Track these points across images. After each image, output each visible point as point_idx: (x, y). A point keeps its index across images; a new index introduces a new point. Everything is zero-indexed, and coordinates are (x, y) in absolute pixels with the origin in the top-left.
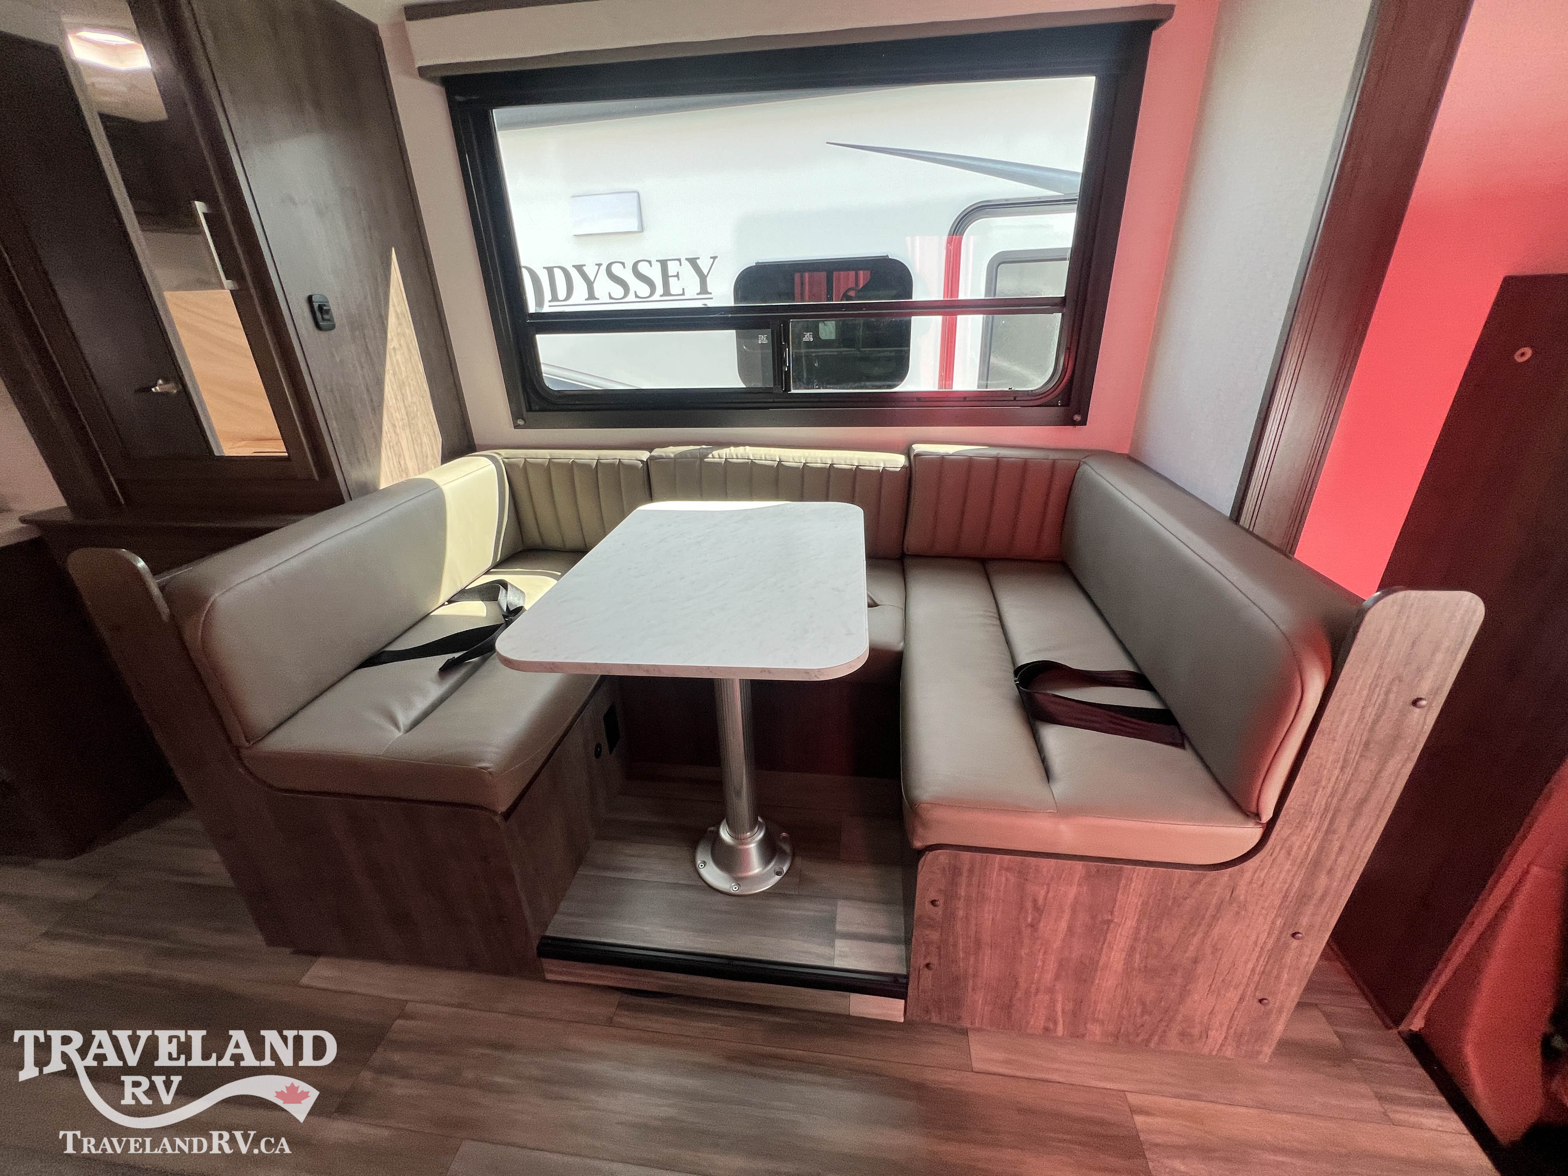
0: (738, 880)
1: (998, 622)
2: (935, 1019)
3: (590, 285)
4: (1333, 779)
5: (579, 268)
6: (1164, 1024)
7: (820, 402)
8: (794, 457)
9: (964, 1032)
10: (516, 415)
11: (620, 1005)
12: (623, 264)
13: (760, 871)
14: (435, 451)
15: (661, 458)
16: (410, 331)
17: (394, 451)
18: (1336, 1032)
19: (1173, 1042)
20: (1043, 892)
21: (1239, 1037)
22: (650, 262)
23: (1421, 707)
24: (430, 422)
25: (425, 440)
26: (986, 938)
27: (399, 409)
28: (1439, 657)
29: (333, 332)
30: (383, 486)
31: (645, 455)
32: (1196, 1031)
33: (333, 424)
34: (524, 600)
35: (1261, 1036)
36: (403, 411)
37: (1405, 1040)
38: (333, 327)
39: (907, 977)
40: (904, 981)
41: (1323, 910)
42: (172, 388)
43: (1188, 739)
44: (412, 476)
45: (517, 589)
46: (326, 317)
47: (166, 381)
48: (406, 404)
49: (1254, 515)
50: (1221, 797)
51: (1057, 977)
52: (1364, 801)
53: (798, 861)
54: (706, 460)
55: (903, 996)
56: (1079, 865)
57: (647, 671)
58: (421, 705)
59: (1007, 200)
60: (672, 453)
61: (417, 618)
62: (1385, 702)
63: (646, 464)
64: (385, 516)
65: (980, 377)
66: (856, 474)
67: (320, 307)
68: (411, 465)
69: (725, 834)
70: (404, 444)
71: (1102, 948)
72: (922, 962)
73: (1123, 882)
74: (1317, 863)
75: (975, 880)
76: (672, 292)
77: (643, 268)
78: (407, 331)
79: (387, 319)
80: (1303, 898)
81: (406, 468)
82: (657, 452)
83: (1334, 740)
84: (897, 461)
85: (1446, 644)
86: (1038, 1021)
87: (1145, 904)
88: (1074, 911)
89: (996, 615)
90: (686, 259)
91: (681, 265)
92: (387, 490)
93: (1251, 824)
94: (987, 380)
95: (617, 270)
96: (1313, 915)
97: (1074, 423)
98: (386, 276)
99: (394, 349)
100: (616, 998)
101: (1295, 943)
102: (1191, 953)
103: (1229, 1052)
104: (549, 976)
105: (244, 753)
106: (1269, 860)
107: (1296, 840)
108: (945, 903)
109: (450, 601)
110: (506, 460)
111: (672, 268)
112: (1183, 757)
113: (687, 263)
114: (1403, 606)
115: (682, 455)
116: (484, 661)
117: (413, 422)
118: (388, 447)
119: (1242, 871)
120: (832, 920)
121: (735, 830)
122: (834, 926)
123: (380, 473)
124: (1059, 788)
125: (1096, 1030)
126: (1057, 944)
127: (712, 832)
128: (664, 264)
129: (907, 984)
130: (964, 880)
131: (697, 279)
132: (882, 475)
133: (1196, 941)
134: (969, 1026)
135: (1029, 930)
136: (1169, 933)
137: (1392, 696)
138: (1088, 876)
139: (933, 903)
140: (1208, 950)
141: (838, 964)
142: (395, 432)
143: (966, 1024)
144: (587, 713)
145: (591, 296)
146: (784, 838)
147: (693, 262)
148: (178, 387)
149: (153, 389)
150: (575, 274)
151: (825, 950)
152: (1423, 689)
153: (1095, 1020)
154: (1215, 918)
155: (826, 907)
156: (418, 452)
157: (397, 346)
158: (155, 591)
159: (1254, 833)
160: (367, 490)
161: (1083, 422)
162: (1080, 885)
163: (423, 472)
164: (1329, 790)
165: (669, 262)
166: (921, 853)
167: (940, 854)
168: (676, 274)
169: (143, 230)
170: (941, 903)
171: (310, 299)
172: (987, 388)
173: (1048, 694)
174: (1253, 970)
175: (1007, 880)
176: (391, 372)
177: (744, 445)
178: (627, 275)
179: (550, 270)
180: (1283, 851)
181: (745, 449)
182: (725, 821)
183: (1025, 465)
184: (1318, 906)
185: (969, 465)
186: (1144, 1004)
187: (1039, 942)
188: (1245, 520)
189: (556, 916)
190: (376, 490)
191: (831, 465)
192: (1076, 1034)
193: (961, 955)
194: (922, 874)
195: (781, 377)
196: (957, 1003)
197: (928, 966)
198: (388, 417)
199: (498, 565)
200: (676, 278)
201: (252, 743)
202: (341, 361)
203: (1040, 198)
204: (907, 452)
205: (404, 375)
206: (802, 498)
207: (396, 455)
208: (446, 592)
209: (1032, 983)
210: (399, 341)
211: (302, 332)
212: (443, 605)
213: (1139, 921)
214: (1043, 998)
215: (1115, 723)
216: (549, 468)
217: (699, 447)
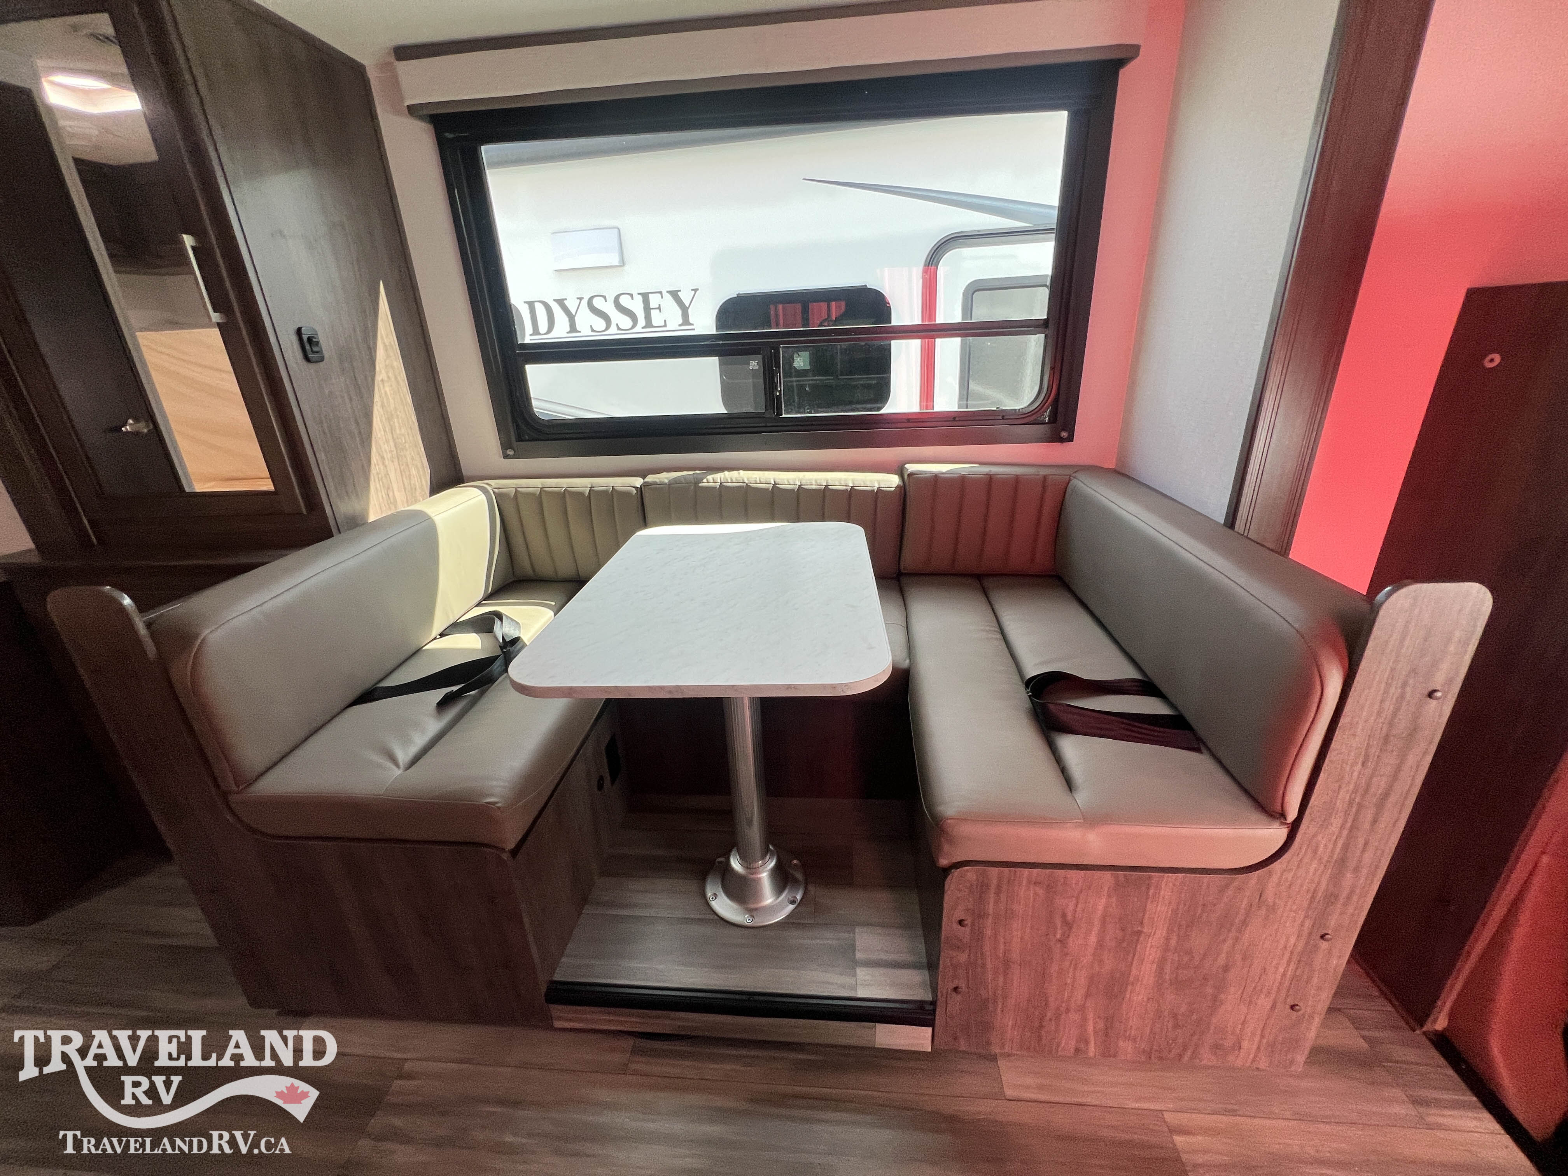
0: (751, 912)
1: (999, 636)
2: (963, 1046)
3: (571, 318)
4: (1356, 774)
5: (561, 302)
6: (1196, 1037)
7: (812, 425)
8: (789, 479)
9: (994, 1058)
10: (506, 445)
11: (635, 1051)
12: (605, 297)
13: (772, 902)
14: (424, 482)
15: (655, 484)
16: (398, 363)
17: (383, 483)
18: (1364, 1037)
19: (1207, 1058)
20: (1071, 907)
21: (1272, 1046)
22: (631, 295)
23: (1437, 699)
24: (418, 454)
25: (414, 472)
26: (1015, 956)
27: (387, 441)
28: (1452, 648)
29: (321, 364)
30: (372, 518)
31: (638, 482)
32: (1228, 1043)
33: (321, 456)
34: (520, 632)
35: (1294, 1044)
36: (392, 443)
37: (1430, 1040)
38: (322, 359)
39: (933, 1003)
40: (931, 1007)
41: (1351, 910)
42: (143, 428)
43: (1204, 744)
44: (401, 508)
45: (512, 620)
46: (315, 349)
47: (137, 420)
48: (395, 436)
49: (1248, 521)
50: (1244, 798)
51: (1087, 996)
52: (1386, 795)
53: (811, 888)
54: (700, 485)
55: (930, 1023)
56: (1108, 875)
57: (670, 692)
58: (419, 741)
59: (979, 231)
60: (667, 478)
61: (411, 652)
62: (1402, 696)
63: (640, 490)
64: (378, 548)
65: (961, 398)
66: (851, 494)
67: (310, 340)
68: (399, 496)
69: (736, 864)
70: (392, 475)
71: (1132, 963)
72: (951, 986)
73: (1151, 891)
74: (1342, 861)
75: (1003, 896)
76: (654, 324)
77: (625, 301)
78: (395, 364)
79: (375, 352)
80: (1331, 898)
81: (395, 501)
82: (650, 478)
83: (1354, 735)
84: (891, 481)
85: (1457, 634)
86: (1068, 1043)
87: (1175, 912)
88: (1104, 922)
89: (997, 629)
90: (667, 292)
91: (662, 297)
92: (378, 525)
93: (1276, 824)
94: (967, 400)
95: (598, 303)
96: (1342, 913)
97: (1061, 440)
98: (374, 308)
99: (382, 380)
100: (630, 1042)
101: (1324, 945)
102: (1221, 961)
103: (1263, 1064)
104: (558, 1024)
105: (233, 798)
106: (1295, 860)
107: (1322, 840)
108: (973, 924)
109: (442, 635)
110: (496, 490)
111: (654, 301)
112: (1200, 761)
113: (668, 295)
114: (1415, 599)
115: (676, 481)
116: (482, 694)
117: (402, 454)
118: (377, 480)
119: (1270, 874)
120: (853, 948)
121: (746, 859)
122: (854, 955)
123: (368, 506)
124: (1082, 797)
125: (1126, 1048)
126: (1086, 959)
127: (720, 863)
128: (645, 297)
129: (934, 1011)
130: (992, 896)
131: (678, 312)
132: (878, 495)
133: (1226, 947)
134: (997, 1051)
135: (1058, 946)
136: (1199, 941)
137: (1408, 689)
138: (1117, 884)
139: (961, 922)
140: (1238, 957)
141: (861, 994)
142: (383, 464)
143: (995, 1049)
144: (590, 744)
145: (573, 329)
146: (795, 865)
147: (675, 294)
148: (148, 426)
149: (123, 429)
150: (556, 309)
151: (847, 980)
152: (1438, 681)
153: (1128, 1038)
154: (1244, 923)
155: (846, 935)
156: (406, 484)
157: (386, 379)
158: (142, 630)
159: (1277, 834)
160: (356, 523)
161: (1070, 439)
162: (1109, 896)
163: (412, 504)
164: (1351, 787)
165: (650, 295)
166: (946, 871)
167: (967, 871)
168: (657, 306)
169: (116, 272)
170: (968, 922)
171: (299, 331)
172: (967, 408)
173: (1060, 704)
174: (1284, 975)
175: (1035, 894)
176: (379, 404)
177: (738, 469)
178: (608, 308)
179: (531, 305)
180: (1309, 851)
181: (739, 473)
182: (735, 849)
183: (1017, 481)
184: (1345, 905)
185: (962, 483)
186: (1175, 1016)
187: (1068, 957)
188: (1239, 525)
189: (563, 960)
190: (365, 523)
191: (826, 486)
192: (1108, 1052)
193: (990, 977)
194: (949, 892)
195: (772, 400)
196: (986, 1027)
197: (956, 989)
198: (377, 449)
199: (490, 596)
200: (658, 310)
201: (241, 788)
202: (331, 392)
203: (1010, 229)
204: (900, 472)
205: (392, 406)
206: (798, 519)
207: (384, 487)
208: (439, 625)
209: (1062, 1002)
210: (387, 373)
211: (291, 363)
212: (435, 638)
213: (1170, 931)
214: (1075, 1017)
215: (1130, 730)
216: (539, 498)
217: (693, 472)
